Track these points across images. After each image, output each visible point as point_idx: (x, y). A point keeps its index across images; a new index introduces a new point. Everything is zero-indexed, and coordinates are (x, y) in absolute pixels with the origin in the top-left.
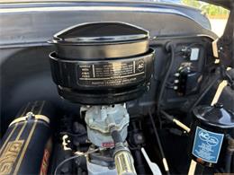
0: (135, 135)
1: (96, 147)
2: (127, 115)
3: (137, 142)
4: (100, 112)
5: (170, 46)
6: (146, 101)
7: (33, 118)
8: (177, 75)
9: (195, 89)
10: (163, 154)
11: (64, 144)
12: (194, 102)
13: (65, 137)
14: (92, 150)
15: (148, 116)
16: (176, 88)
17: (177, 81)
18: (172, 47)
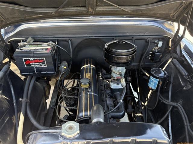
0: (128, 77)
1: (114, 78)
2: (125, 70)
3: (128, 80)
4: (117, 68)
5: (148, 40)
6: (135, 63)
7: (90, 66)
8: (151, 52)
9: (158, 60)
10: (138, 86)
11: (100, 76)
12: (158, 65)
13: (101, 74)
14: (112, 79)
15: (135, 70)
16: (150, 58)
17: (150, 55)
18: (149, 41)
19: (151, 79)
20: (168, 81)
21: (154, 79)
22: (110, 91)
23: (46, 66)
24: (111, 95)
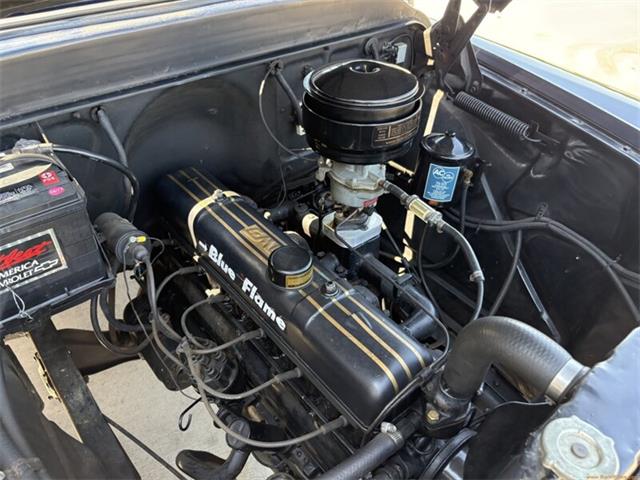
4: (361, 170)
7: (225, 196)
18: (375, 48)
19: (437, 172)
20: (478, 165)
21: (446, 170)
22: (337, 261)
23: (64, 266)
24: (346, 272)
